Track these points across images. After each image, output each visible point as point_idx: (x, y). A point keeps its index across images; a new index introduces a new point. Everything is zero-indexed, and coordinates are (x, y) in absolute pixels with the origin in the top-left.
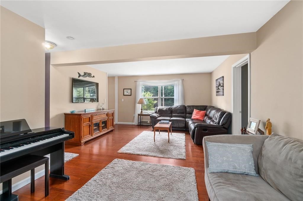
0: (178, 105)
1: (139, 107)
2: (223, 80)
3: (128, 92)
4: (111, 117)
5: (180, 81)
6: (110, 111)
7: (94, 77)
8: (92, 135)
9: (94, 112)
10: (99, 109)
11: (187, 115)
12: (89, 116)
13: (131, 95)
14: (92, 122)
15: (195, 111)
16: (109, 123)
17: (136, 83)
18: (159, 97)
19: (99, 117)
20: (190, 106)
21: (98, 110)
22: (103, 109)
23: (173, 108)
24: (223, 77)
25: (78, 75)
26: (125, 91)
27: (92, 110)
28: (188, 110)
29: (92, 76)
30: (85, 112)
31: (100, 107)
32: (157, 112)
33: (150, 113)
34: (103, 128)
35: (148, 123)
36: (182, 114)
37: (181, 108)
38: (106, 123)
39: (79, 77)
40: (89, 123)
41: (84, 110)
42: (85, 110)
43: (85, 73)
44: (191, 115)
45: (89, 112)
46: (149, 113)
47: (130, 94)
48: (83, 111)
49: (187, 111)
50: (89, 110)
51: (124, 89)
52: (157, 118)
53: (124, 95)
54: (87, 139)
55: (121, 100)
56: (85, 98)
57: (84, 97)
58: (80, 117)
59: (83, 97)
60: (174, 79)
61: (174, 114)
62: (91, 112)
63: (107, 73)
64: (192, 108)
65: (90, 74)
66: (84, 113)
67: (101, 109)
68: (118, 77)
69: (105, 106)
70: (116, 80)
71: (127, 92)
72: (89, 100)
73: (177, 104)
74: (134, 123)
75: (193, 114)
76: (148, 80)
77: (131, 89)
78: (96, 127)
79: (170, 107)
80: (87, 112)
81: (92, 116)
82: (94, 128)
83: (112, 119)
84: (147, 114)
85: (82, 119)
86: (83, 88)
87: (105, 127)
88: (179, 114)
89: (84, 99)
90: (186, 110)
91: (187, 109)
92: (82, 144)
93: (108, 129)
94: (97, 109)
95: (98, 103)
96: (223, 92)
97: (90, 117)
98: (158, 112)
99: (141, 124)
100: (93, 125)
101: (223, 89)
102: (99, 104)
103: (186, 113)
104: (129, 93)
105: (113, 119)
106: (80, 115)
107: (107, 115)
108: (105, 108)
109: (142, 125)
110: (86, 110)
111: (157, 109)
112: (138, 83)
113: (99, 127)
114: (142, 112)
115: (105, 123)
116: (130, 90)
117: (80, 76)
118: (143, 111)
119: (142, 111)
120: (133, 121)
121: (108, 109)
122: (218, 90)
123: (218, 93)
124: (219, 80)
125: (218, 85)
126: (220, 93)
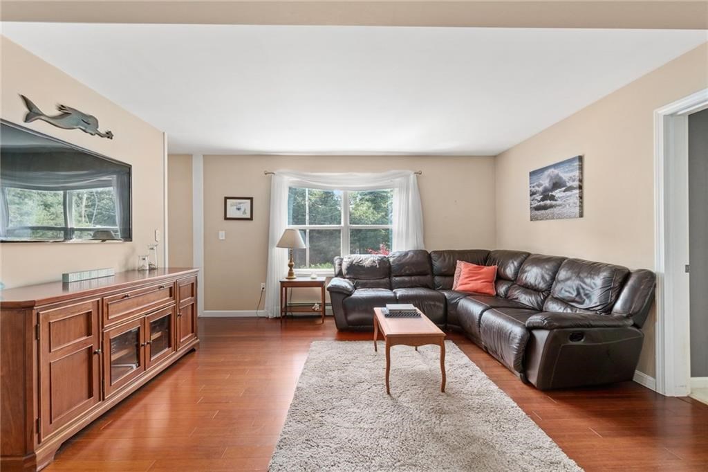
0: (407, 250)
1: (280, 258)
2: (581, 168)
3: (242, 210)
4: (186, 301)
5: (412, 177)
6: (182, 276)
7: (109, 135)
8: (102, 398)
9: (112, 283)
10: (134, 270)
11: (437, 279)
12: (88, 305)
13: (251, 219)
14: (101, 336)
15: (462, 268)
16: (182, 323)
17: (271, 178)
18: (342, 224)
19: (138, 305)
20: (443, 251)
21: (127, 272)
22: (152, 269)
23: (391, 260)
24: (581, 159)
25: (26, 110)
26: (232, 205)
27: (103, 273)
28: (437, 264)
29: (102, 130)
30: (65, 285)
31: (138, 263)
32: (344, 271)
33: (319, 275)
34: (156, 347)
35: (314, 310)
36: (422, 278)
37: (419, 259)
38: (169, 328)
39: (27, 119)
40: (84, 343)
41: (61, 277)
42: (65, 276)
43: (61, 108)
44: (448, 279)
45: (86, 288)
46: (314, 276)
47: (249, 217)
48: (54, 282)
49: (435, 268)
50: (86, 276)
51: (226, 198)
52: (351, 293)
53: (226, 218)
54: (75, 426)
55: (217, 235)
56: (73, 230)
57: (69, 226)
58: (27, 321)
59: (63, 226)
60: (393, 171)
61: (397, 279)
62: (95, 285)
63: (164, 133)
64: (450, 259)
65: (90, 121)
66: (58, 292)
67: (141, 271)
68: (204, 156)
69: (160, 258)
70: (198, 165)
71: (239, 209)
72: (92, 233)
73: (401, 246)
74: (261, 313)
75: (455, 275)
76: (312, 172)
77: (251, 199)
78: (122, 353)
79: (382, 255)
80: (73, 289)
81: (102, 307)
82: (114, 357)
83: (193, 304)
84: (308, 279)
85: (37, 328)
86: (62, 192)
87: (165, 342)
88: (413, 278)
89: (68, 233)
90: (432, 265)
91: (434, 262)
92: (42, 461)
93: (176, 350)
94: (123, 270)
95: (128, 243)
96: (581, 207)
97: (89, 315)
98: (347, 274)
99: (288, 314)
100: (106, 346)
101: (581, 198)
102: (133, 250)
103: (433, 275)
104: (244, 213)
105: (193, 307)
106: (29, 307)
107: (172, 292)
108: (158, 263)
109: (292, 317)
110: (72, 278)
111: (340, 265)
112: (276, 179)
113: (138, 347)
114: (291, 274)
115: (164, 325)
116: (249, 201)
117: (32, 113)
118: (294, 270)
119: (291, 270)
120: (259, 306)
121: (171, 270)
122: (542, 203)
123: (546, 211)
124: (552, 170)
125: (544, 185)
126: (556, 210)
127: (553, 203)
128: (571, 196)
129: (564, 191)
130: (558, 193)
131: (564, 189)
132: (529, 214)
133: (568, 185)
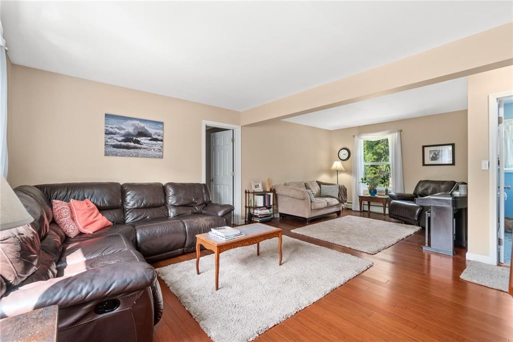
122: (123, 143)
123: (129, 150)
124: (138, 122)
125: (127, 130)
126: (141, 152)
127: (138, 146)
128: (156, 144)
129: (150, 140)
130: (142, 140)
131: (150, 138)
132: (104, 149)
133: (154, 137)
